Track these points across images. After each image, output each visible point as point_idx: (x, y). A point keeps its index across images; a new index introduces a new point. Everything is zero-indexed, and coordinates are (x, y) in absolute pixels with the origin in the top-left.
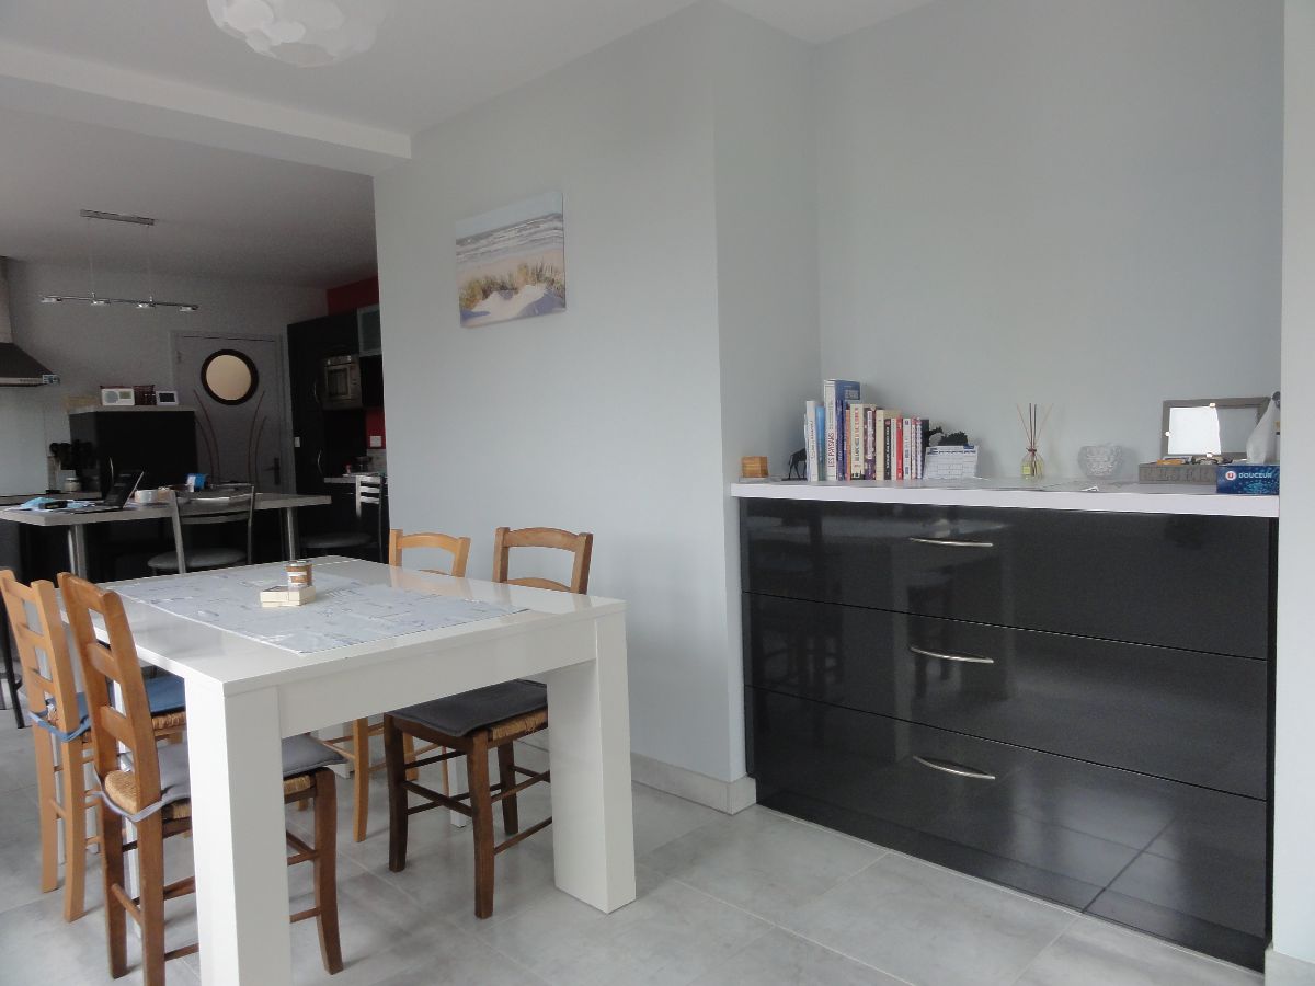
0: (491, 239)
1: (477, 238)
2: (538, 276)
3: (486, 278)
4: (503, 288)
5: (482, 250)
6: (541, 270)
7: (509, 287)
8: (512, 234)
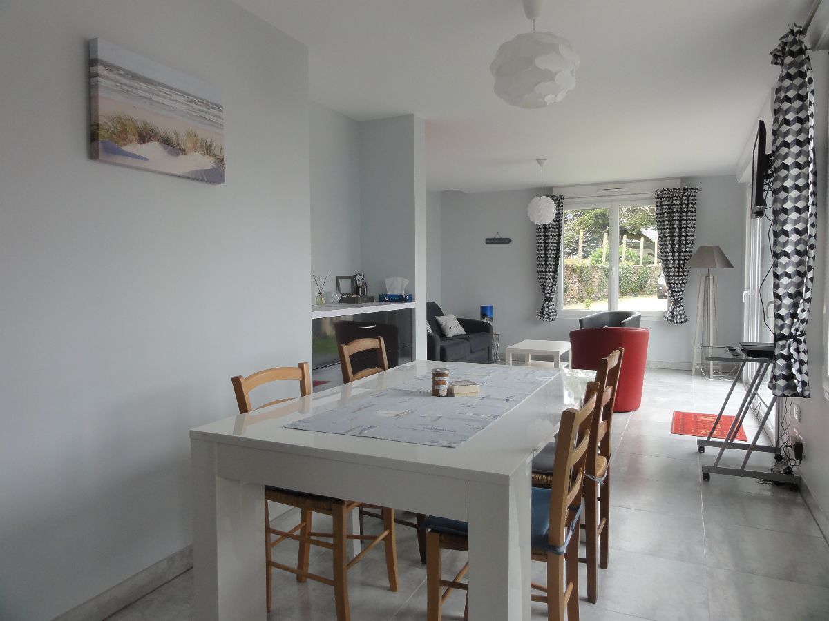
0: (153, 88)
1: (134, 76)
2: (208, 149)
3: (145, 124)
4: (166, 142)
5: (140, 92)
6: (210, 146)
7: (175, 143)
8: (181, 99)
